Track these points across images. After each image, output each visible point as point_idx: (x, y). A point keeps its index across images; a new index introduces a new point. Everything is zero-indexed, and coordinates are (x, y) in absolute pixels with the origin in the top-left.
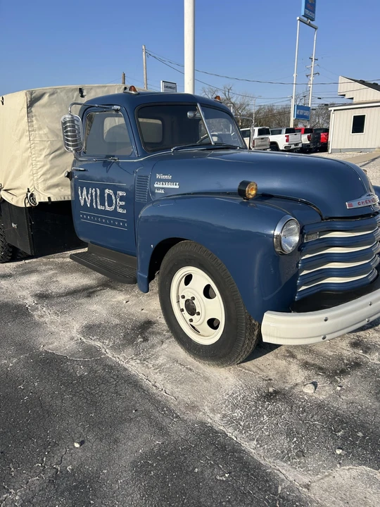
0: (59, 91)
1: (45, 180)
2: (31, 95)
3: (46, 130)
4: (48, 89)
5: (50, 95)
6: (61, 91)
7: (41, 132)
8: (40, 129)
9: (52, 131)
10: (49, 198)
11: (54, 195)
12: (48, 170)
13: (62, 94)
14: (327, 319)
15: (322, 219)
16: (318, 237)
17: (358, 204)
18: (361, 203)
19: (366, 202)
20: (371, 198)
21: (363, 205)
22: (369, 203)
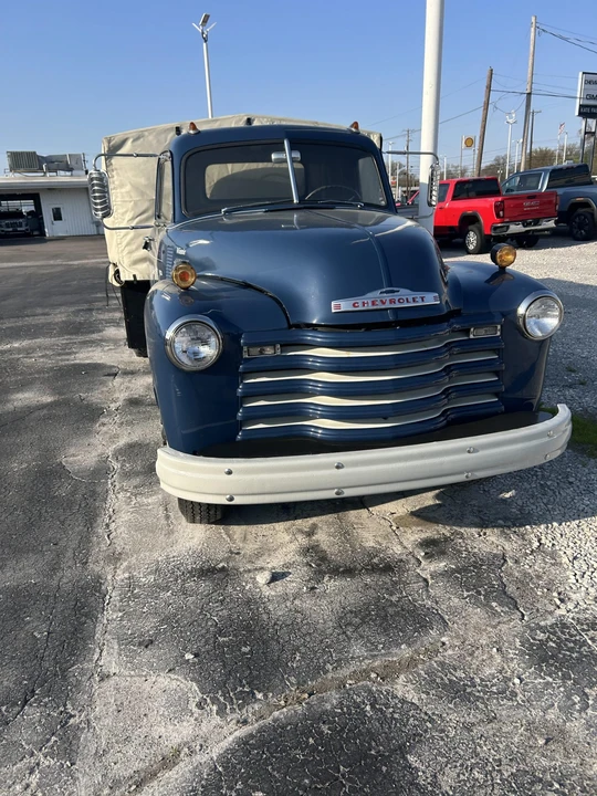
0: (146, 133)
1: (130, 252)
2: (109, 142)
3: (128, 188)
4: (132, 133)
5: (134, 141)
6: (150, 134)
7: (123, 190)
8: (122, 186)
9: (135, 188)
10: (134, 276)
11: (141, 273)
12: (132, 240)
13: (151, 138)
14: (230, 473)
15: (290, 327)
16: (279, 352)
17: (354, 305)
18: (360, 304)
19: (373, 303)
20: (387, 297)
21: (365, 307)
22: (380, 306)
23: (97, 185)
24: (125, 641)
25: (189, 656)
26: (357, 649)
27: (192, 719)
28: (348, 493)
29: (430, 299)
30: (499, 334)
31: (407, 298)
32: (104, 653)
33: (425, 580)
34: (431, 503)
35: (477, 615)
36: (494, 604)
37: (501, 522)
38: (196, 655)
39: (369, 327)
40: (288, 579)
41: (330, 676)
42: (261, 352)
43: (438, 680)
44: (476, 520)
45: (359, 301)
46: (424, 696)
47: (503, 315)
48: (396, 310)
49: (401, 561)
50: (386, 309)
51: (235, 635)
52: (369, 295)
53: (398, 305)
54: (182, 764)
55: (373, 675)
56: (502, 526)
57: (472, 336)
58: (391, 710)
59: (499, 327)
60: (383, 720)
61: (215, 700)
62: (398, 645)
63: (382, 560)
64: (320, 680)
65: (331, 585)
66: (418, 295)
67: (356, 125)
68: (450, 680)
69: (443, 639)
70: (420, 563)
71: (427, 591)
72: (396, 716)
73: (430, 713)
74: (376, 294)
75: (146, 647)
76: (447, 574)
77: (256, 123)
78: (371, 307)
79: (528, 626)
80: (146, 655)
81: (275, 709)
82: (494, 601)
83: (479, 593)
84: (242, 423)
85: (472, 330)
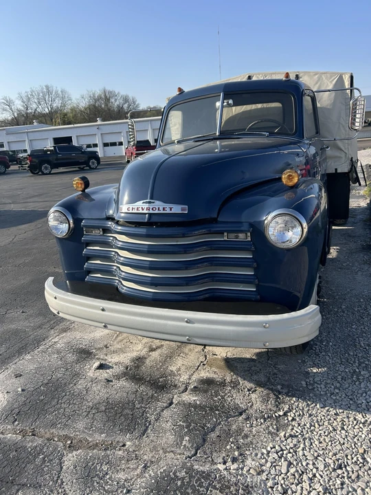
14: (56, 298)
16: (102, 233)
17: (128, 209)
18: (131, 209)
19: (138, 209)
21: (134, 211)
22: (141, 211)
24: (15, 371)
25: (20, 390)
26: (82, 424)
29: (177, 209)
30: (249, 239)
31: (159, 207)
33: (171, 404)
34: (248, 356)
35: (170, 438)
36: (187, 438)
37: (279, 387)
38: (23, 390)
40: (108, 371)
41: (53, 430)
42: (92, 231)
43: (90, 464)
44: (263, 380)
45: (131, 206)
46: (72, 467)
47: (251, 225)
49: (175, 386)
50: (146, 214)
51: (48, 389)
52: (136, 203)
55: (69, 442)
56: (274, 391)
57: (226, 239)
58: (48, 464)
59: (249, 234)
60: (38, 467)
62: (102, 433)
63: (165, 380)
64: (47, 430)
65: (123, 383)
66: (168, 206)
68: (95, 467)
69: (128, 443)
70: (186, 390)
71: (163, 411)
72: (45, 469)
73: (61, 477)
74: (140, 203)
75: (16, 377)
76: (187, 406)
77: (254, 79)
78: (136, 211)
79: (184, 464)
80: (12, 381)
81: (12, 433)
82: (190, 436)
83: (188, 426)
84: (89, 272)
85: (225, 234)
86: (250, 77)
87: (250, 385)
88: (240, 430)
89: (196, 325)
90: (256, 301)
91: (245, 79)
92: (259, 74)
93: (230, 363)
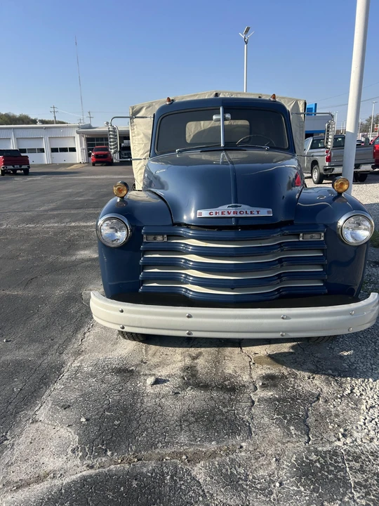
2: (133, 109)
3: (142, 135)
4: (146, 103)
5: (147, 108)
7: (139, 137)
8: (138, 134)
9: (145, 135)
14: (122, 311)
15: (174, 224)
16: (166, 240)
17: (210, 214)
18: (214, 213)
19: (222, 213)
20: (232, 210)
21: (217, 215)
22: (227, 215)
23: (112, 135)
24: (56, 403)
25: (83, 420)
26: (183, 438)
27: (65, 457)
28: (195, 334)
30: (322, 239)
31: (246, 211)
32: (42, 408)
33: (253, 402)
34: (286, 350)
35: (276, 432)
36: (292, 428)
37: (330, 371)
38: (87, 420)
39: (220, 228)
40: (166, 384)
41: (157, 450)
42: (155, 239)
43: (224, 471)
44: (313, 367)
45: (214, 211)
46: (208, 479)
47: (326, 226)
48: (237, 219)
49: (244, 386)
50: (231, 218)
51: (116, 413)
52: (220, 208)
53: (239, 215)
54: (46, 483)
55: (184, 457)
56: (329, 375)
57: (301, 239)
58: (182, 482)
59: (323, 234)
60: (174, 488)
61: (83, 450)
62: (211, 441)
63: (231, 383)
64: (150, 452)
65: (190, 393)
66: (255, 210)
67: (274, 96)
68: (232, 473)
69: (243, 444)
70: (256, 388)
71: (250, 409)
72: (183, 487)
73: (206, 491)
74: (225, 208)
75: (65, 409)
76: (270, 401)
77: (221, 96)
78: (220, 215)
79: (308, 449)
80: (63, 414)
81: (113, 464)
82: (293, 425)
83: (285, 418)
84: (143, 282)
85: (301, 235)
86: (217, 95)
87: (306, 374)
88: (328, 412)
89: (293, 320)
90: (325, 294)
91: (212, 96)
92: (226, 93)
93: (276, 359)
